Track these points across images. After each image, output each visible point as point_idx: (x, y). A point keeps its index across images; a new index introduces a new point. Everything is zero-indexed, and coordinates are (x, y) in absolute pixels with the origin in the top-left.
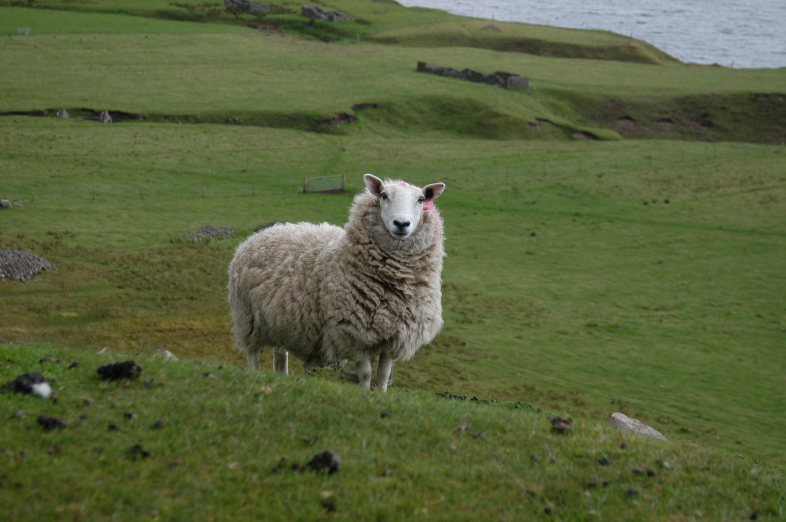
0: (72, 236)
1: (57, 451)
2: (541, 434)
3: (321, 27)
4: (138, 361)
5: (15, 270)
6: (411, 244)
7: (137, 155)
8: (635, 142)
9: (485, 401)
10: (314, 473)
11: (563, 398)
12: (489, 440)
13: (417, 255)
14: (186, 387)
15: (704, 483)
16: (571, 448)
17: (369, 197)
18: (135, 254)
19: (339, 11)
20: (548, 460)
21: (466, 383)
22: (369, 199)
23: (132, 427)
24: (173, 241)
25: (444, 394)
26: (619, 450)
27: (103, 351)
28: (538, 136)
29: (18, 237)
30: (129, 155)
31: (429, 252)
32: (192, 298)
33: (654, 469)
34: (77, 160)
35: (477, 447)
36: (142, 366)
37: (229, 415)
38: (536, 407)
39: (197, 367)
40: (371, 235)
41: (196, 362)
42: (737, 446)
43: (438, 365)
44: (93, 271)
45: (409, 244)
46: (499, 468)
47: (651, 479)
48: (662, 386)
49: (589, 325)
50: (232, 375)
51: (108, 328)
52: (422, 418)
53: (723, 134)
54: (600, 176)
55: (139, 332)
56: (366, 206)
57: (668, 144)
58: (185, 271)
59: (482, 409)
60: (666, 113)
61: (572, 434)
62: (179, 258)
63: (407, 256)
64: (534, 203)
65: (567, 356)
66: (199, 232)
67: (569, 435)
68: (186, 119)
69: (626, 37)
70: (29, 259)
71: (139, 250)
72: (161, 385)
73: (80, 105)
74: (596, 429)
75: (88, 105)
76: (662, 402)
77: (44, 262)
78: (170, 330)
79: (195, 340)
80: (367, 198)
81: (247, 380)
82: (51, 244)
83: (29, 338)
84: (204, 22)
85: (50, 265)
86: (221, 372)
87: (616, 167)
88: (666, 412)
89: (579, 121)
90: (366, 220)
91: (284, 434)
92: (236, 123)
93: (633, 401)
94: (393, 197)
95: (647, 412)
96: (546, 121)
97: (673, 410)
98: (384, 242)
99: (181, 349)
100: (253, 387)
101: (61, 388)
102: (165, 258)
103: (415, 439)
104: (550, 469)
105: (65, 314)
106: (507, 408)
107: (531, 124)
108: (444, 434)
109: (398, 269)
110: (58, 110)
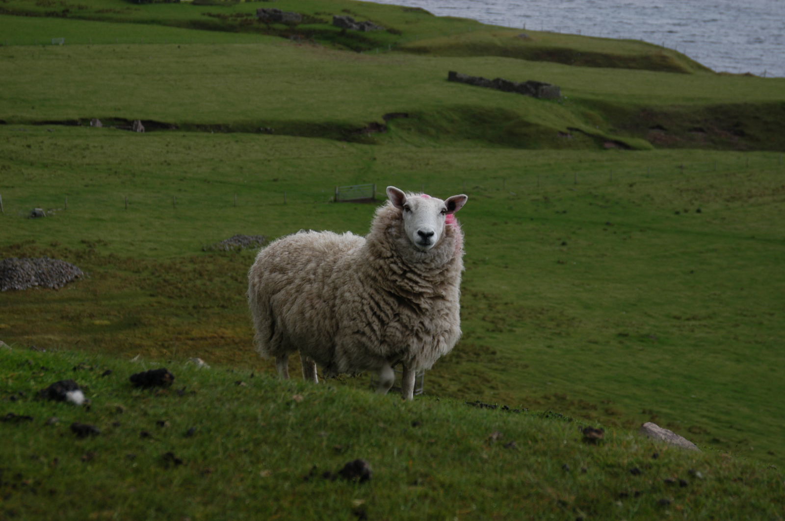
0: (105, 245)
1: (90, 458)
2: (572, 443)
3: (352, 36)
4: (170, 368)
5: (49, 278)
6: (433, 257)
7: (169, 164)
8: (667, 152)
9: (516, 410)
10: (345, 481)
11: (594, 408)
12: (520, 449)
13: (438, 268)
14: (219, 395)
15: (736, 494)
16: (603, 457)
17: (391, 210)
18: (168, 262)
19: (370, 20)
20: (579, 470)
21: (496, 392)
22: (391, 212)
23: (165, 435)
24: (205, 249)
25: (475, 403)
26: (651, 460)
27: (136, 359)
28: (569, 146)
29: (52, 245)
30: (162, 164)
31: (450, 266)
32: (223, 307)
33: (687, 479)
34: (110, 169)
35: (508, 456)
36: (174, 374)
37: (261, 423)
38: (568, 416)
39: (229, 376)
40: (394, 248)
41: (228, 371)
42: (769, 457)
43: (468, 374)
44: (126, 280)
45: (432, 257)
46: (530, 476)
47: (684, 489)
48: (693, 396)
49: (620, 335)
50: (264, 384)
51: (140, 336)
52: (453, 427)
53: (754, 143)
54: (631, 185)
55: (171, 340)
56: (388, 218)
57: (700, 153)
58: (217, 280)
59: (513, 418)
60: (698, 122)
61: (604, 444)
62: (210, 267)
63: (428, 270)
64: (565, 212)
65: (599, 366)
66: (231, 241)
67: (601, 445)
68: (218, 128)
69: (657, 47)
70: (62, 268)
71: (171, 259)
72: (193, 393)
73: (113, 114)
74: (628, 439)
75: (121, 115)
76: (693, 412)
77: (77, 270)
78: (202, 338)
79: (226, 348)
80: (389, 211)
81: (279, 388)
82: (84, 253)
83: (62, 346)
84: (237, 32)
85: (83, 273)
86: (253, 380)
87: (647, 177)
88: (697, 422)
89: (611, 130)
90: (388, 233)
91: (315, 443)
92: (268, 132)
93: (664, 410)
94: (416, 209)
95: (679, 422)
96: (577, 130)
97: (704, 420)
98: (407, 255)
99: (213, 357)
100: (285, 395)
101: (94, 396)
102: (196, 266)
103: (446, 448)
104: (581, 478)
105: (97, 322)
106: (538, 417)
107: (562, 133)
108: (475, 442)
109: (416, 283)
110: (91, 120)
